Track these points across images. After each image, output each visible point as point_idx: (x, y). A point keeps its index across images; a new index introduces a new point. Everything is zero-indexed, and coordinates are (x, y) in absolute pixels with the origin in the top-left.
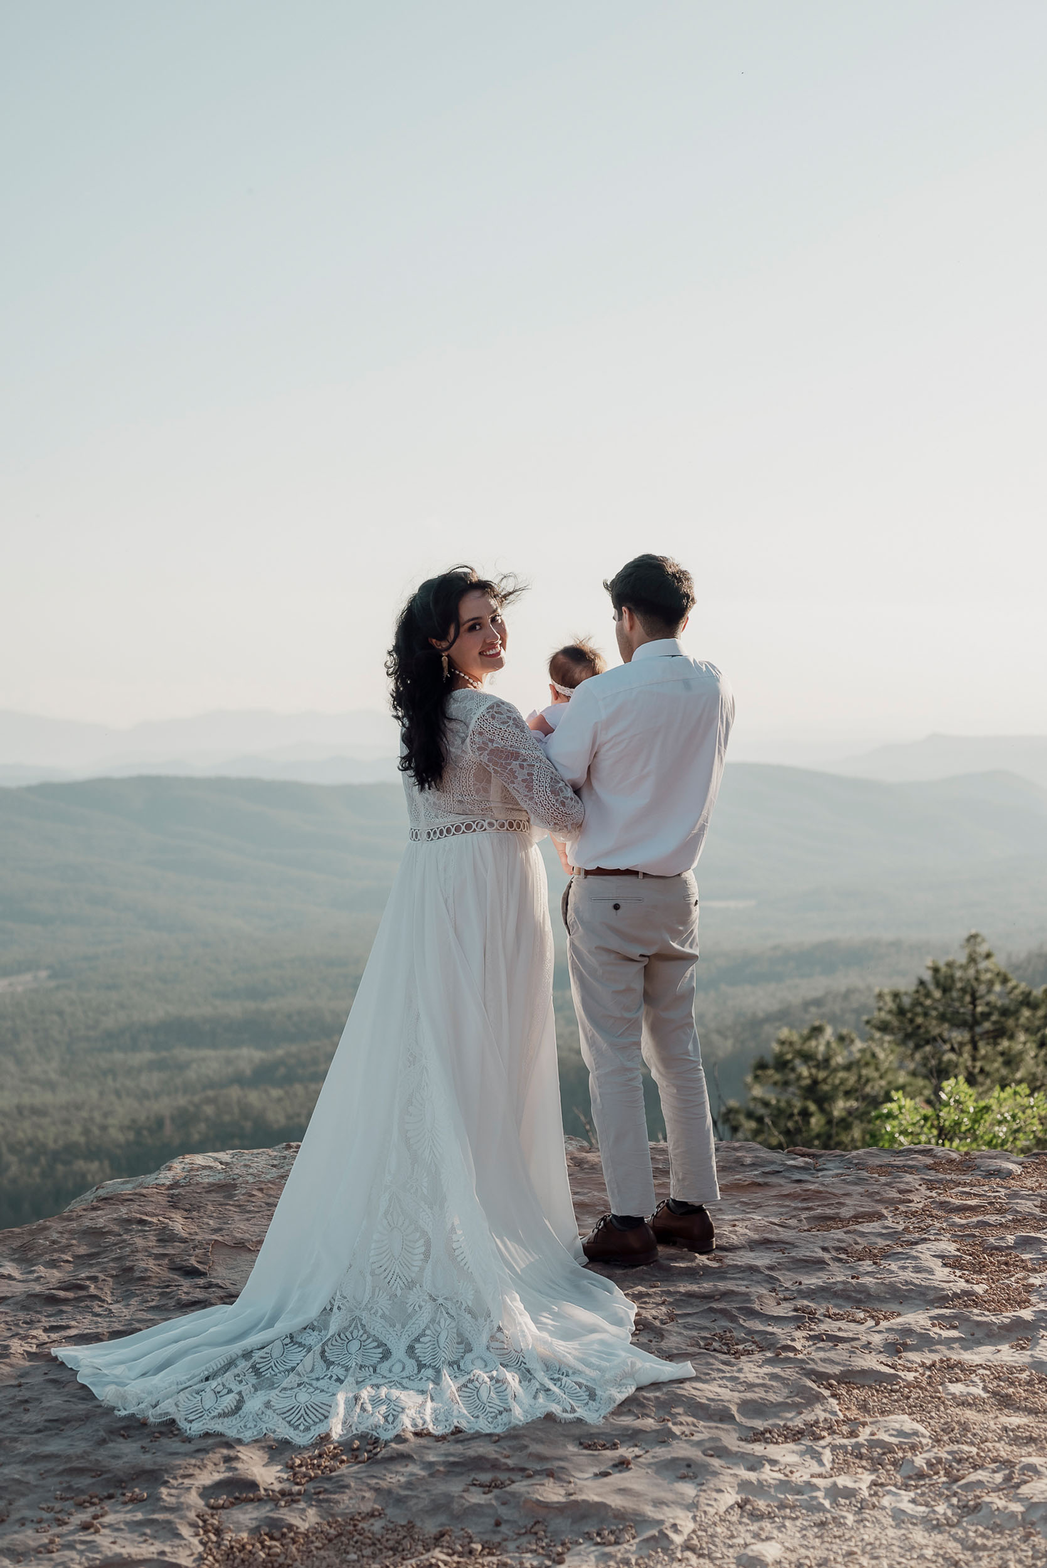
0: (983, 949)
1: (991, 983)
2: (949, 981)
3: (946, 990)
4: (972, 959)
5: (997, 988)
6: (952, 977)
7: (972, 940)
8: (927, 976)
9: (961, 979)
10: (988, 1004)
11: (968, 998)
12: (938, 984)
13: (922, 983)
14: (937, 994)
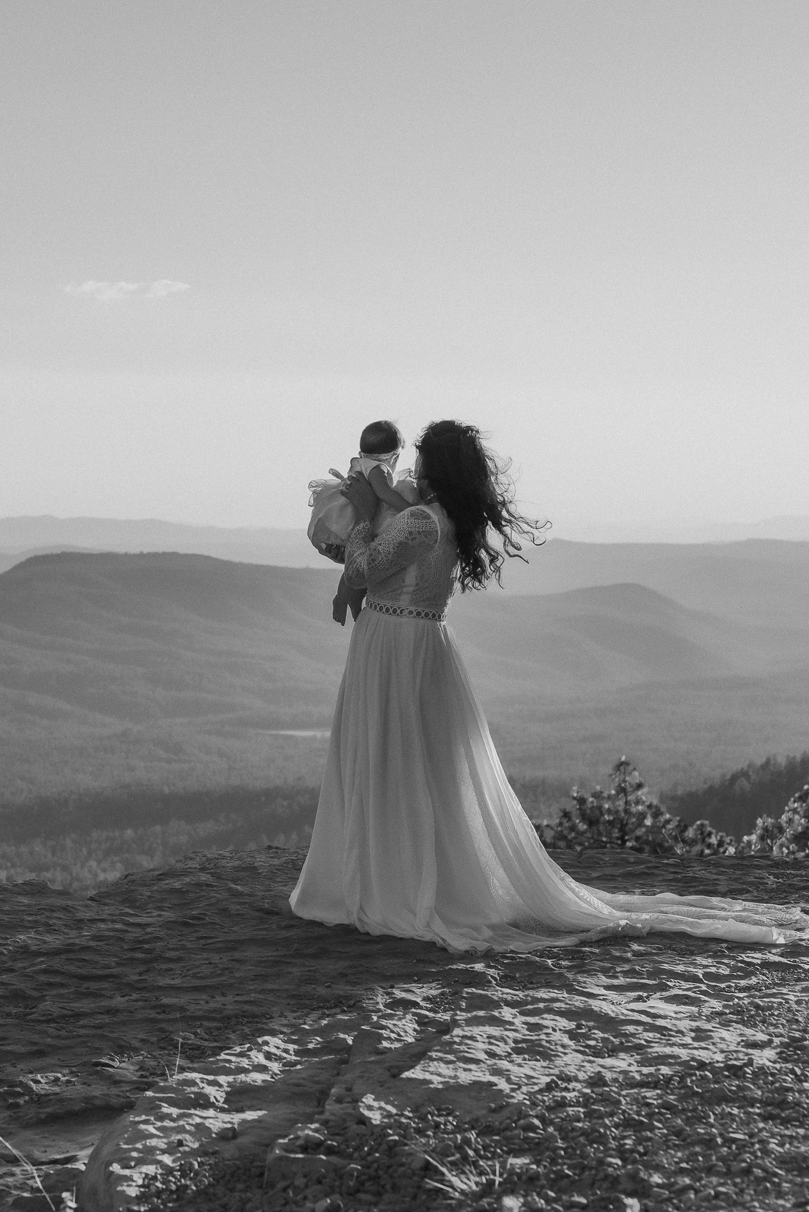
0: (635, 777)
1: (642, 816)
2: (597, 812)
3: (592, 822)
4: (622, 790)
5: (648, 822)
6: (600, 808)
7: (622, 768)
8: (572, 806)
9: (609, 811)
10: (637, 839)
11: (616, 833)
12: (584, 817)
13: (566, 815)
14: (582, 827)
